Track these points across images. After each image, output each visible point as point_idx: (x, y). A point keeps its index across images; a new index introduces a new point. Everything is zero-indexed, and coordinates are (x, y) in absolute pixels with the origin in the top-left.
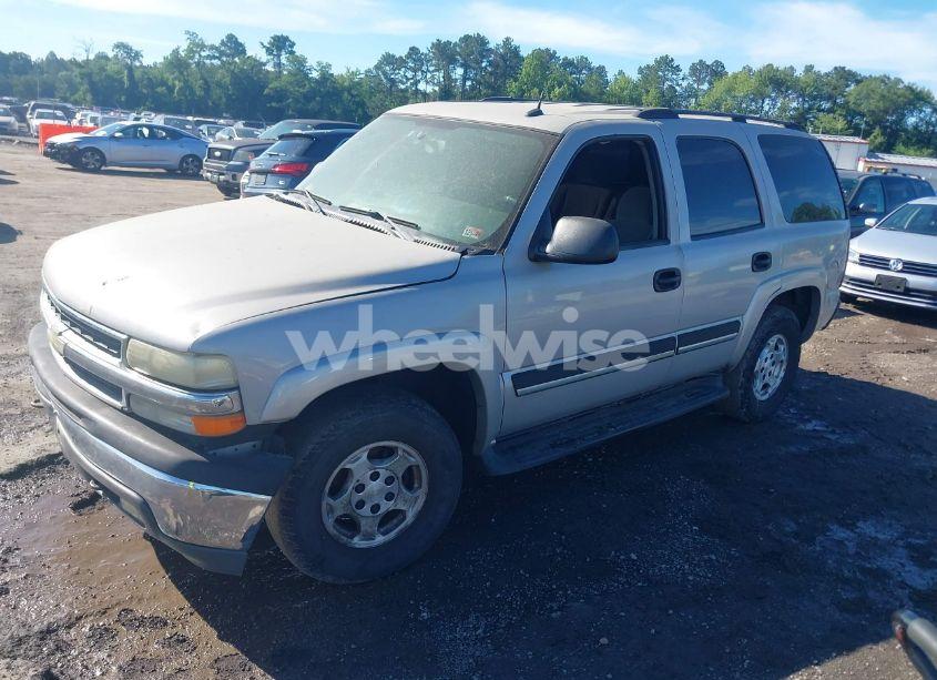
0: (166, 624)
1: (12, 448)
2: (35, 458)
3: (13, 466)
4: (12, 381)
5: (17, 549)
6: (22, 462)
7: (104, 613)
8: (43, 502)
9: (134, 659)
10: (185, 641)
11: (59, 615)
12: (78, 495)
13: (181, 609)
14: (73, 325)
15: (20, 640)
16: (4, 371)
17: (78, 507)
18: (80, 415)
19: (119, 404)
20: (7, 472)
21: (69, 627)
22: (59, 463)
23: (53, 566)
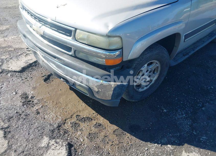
0: (92, 119)
1: (17, 62)
2: (26, 65)
3: (20, 68)
4: (6, 39)
5: (34, 97)
6: (23, 67)
7: (72, 117)
8: (34, 80)
9: (89, 134)
10: (100, 125)
11: (60, 120)
12: (44, 76)
13: (94, 114)
14: (45, 23)
15: (53, 131)
16: (2, 35)
17: (45, 80)
18: (55, 57)
19: (70, 53)
20: (19, 70)
21: (64, 124)
22: (33, 66)
23: (48, 102)
